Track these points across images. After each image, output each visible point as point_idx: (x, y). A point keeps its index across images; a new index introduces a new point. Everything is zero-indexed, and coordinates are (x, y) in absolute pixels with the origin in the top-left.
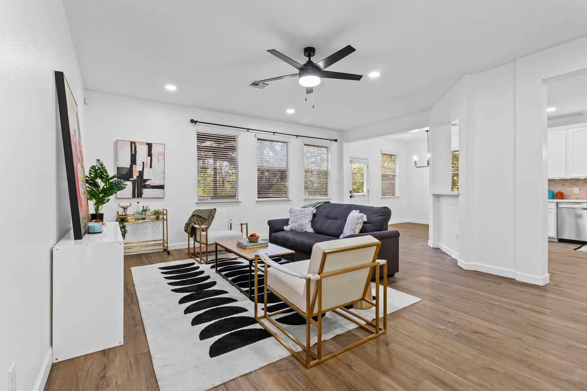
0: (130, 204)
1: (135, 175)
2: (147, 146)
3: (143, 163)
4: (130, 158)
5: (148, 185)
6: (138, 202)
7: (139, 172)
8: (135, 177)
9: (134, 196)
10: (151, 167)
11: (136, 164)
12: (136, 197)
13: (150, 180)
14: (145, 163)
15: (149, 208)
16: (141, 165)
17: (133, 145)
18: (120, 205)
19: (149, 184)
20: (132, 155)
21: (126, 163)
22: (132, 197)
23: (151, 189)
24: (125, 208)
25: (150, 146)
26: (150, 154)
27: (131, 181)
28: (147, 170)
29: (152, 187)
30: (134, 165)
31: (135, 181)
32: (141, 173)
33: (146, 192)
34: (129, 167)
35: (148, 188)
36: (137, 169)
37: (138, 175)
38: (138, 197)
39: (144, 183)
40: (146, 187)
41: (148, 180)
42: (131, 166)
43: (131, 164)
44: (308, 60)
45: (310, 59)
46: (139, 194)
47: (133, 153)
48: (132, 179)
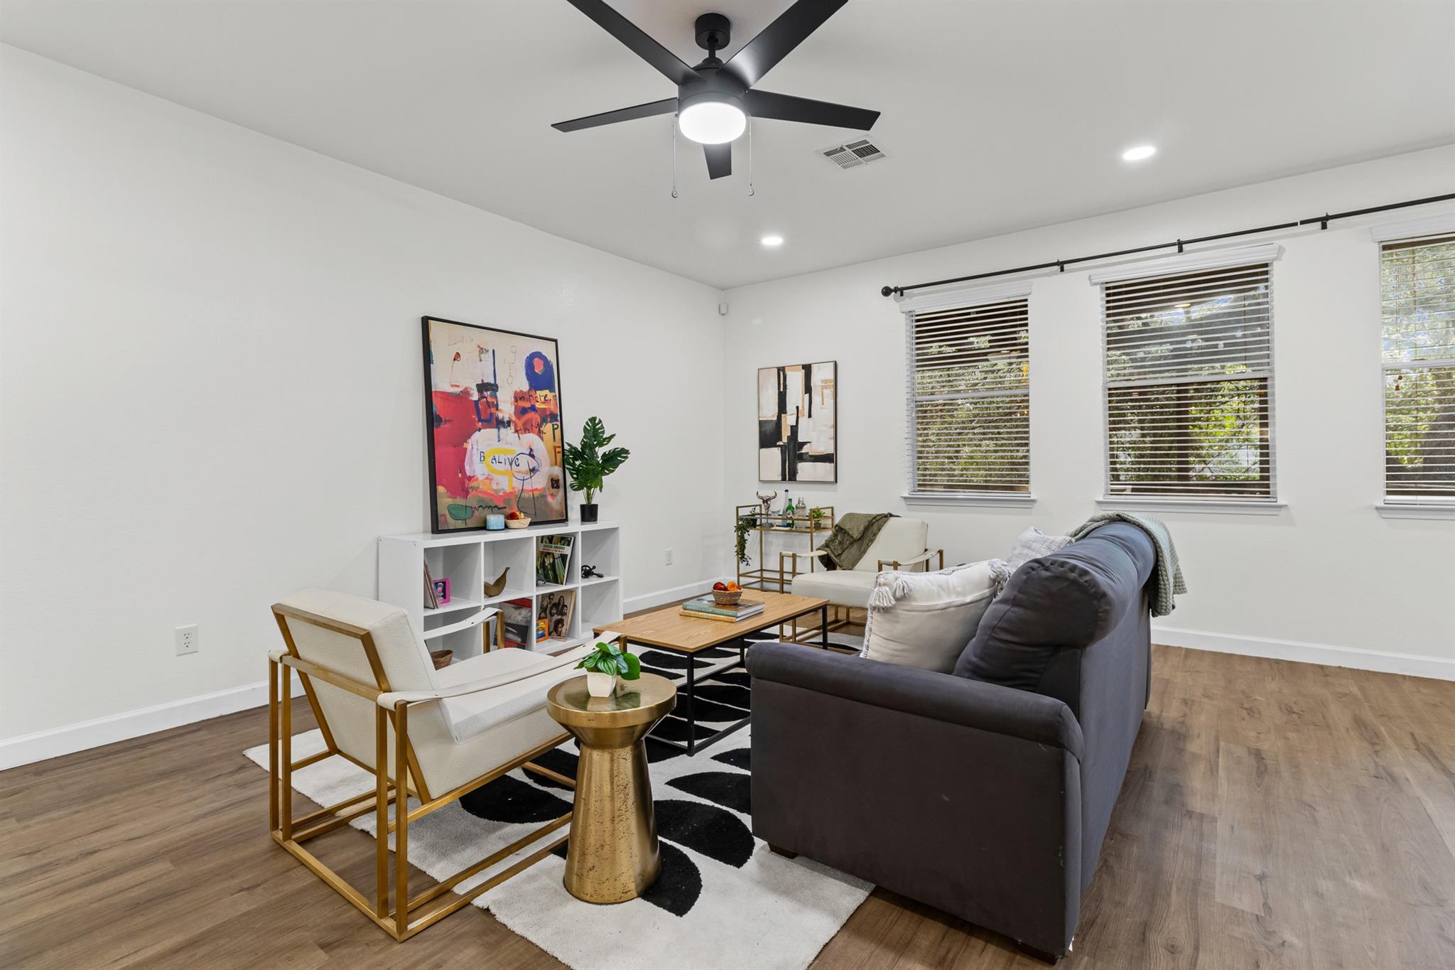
0: (774, 494)
1: (786, 433)
2: (804, 371)
3: (797, 408)
4: (777, 401)
5: (805, 453)
6: (787, 491)
7: (792, 427)
8: (785, 440)
9: (784, 479)
10: (810, 416)
11: (786, 413)
12: (787, 479)
13: (808, 444)
14: (800, 409)
15: (803, 504)
16: (793, 414)
17: (781, 373)
18: (761, 494)
19: (808, 453)
20: (780, 393)
21: (770, 413)
22: (780, 479)
23: (811, 463)
24: (766, 501)
25: (807, 369)
26: (808, 389)
27: (779, 446)
28: (804, 421)
29: (813, 459)
30: (783, 415)
31: (785, 446)
32: (794, 429)
33: (804, 469)
34: (775, 418)
35: (806, 461)
36: (789, 420)
37: (789, 434)
38: (790, 480)
39: (799, 450)
40: (802, 458)
41: (805, 443)
42: (779, 418)
43: (779, 413)
44: (707, 56)
45: (712, 54)
46: (792, 474)
47: (782, 390)
48: (781, 443)
